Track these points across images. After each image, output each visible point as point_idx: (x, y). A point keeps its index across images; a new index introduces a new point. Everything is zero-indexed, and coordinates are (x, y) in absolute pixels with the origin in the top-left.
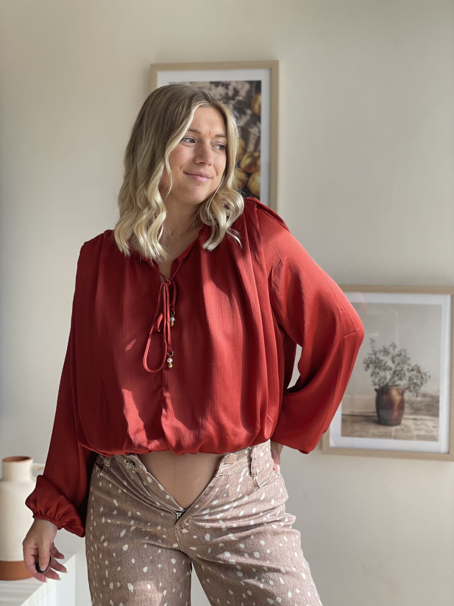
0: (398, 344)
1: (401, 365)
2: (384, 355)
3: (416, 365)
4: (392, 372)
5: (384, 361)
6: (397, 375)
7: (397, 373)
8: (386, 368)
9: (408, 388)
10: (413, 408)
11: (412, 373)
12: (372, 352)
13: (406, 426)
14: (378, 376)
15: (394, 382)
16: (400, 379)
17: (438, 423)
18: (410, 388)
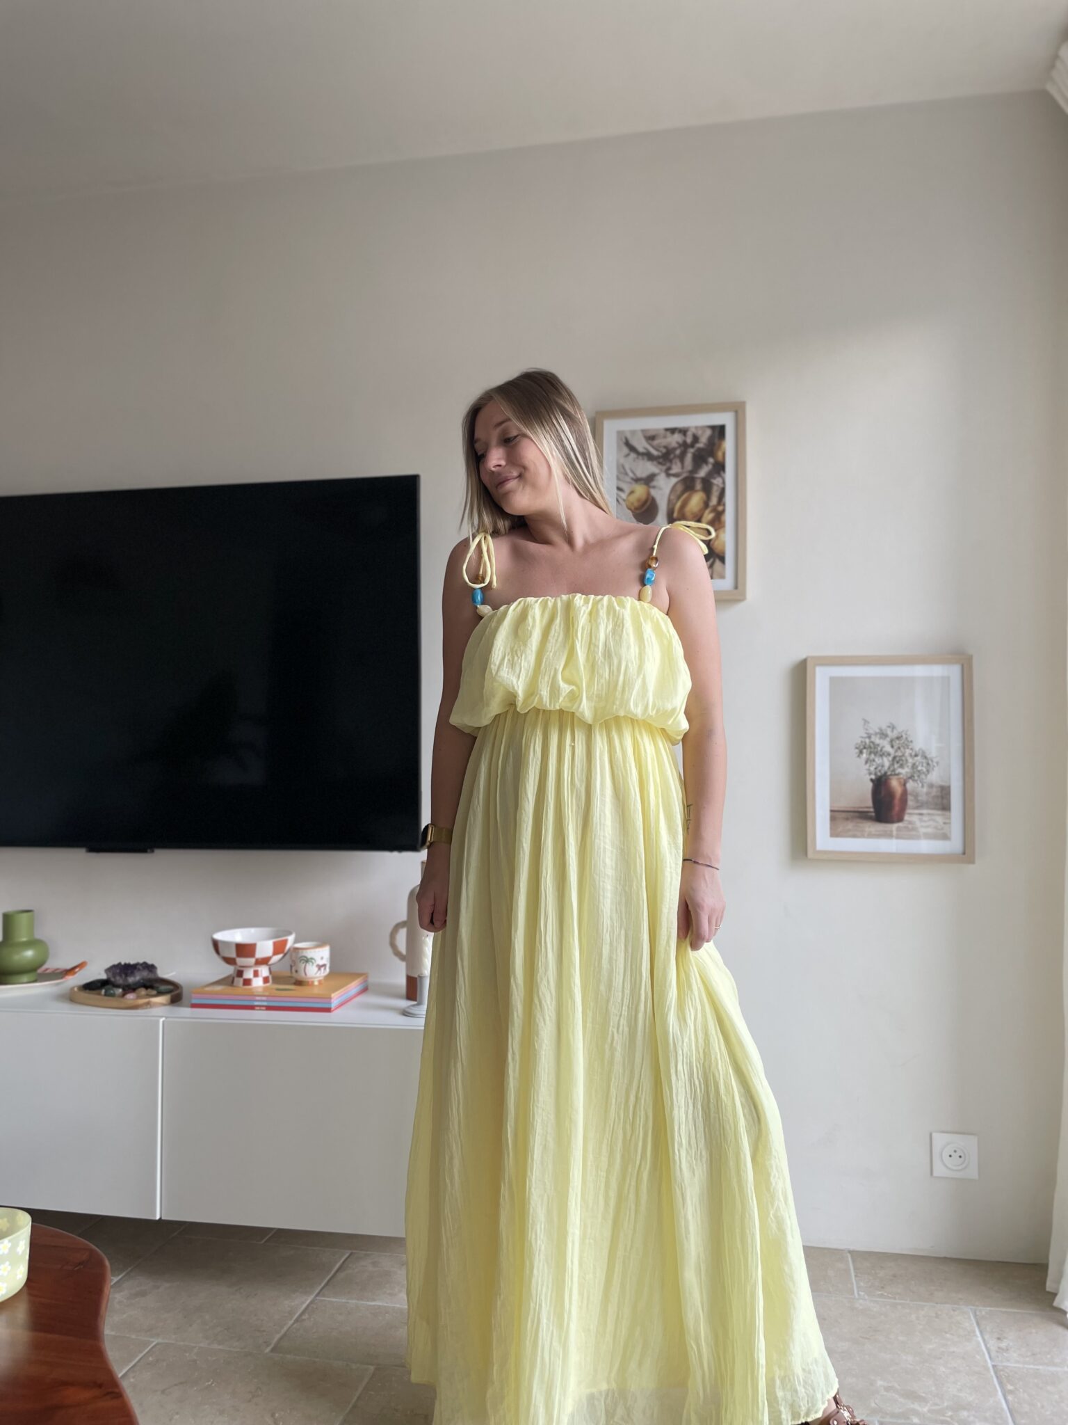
0: (897, 724)
1: (902, 749)
2: (881, 738)
3: (920, 749)
4: (890, 758)
6: (898, 762)
7: (898, 759)
9: (912, 777)
10: (917, 801)
11: (916, 758)
12: (865, 735)
13: (910, 823)
14: (874, 763)
15: (894, 770)
16: (902, 766)
17: (949, 818)
18: (914, 776)
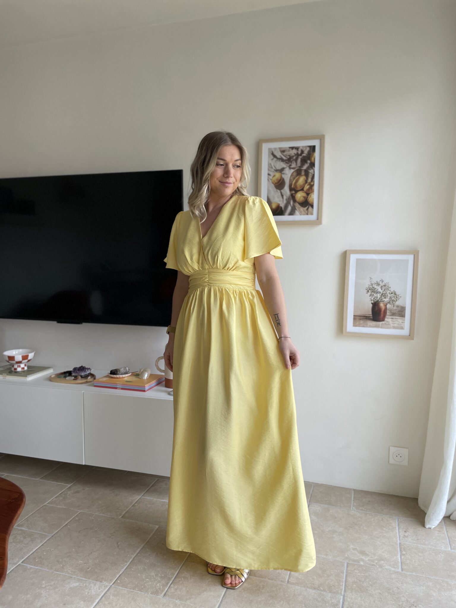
0: (383, 279)
1: (386, 290)
2: (376, 286)
3: (393, 291)
4: (380, 294)
5: (377, 289)
6: (384, 296)
7: (384, 295)
8: (378, 293)
9: (389, 303)
10: (391, 313)
11: (391, 295)
12: (370, 284)
13: (387, 322)
14: (374, 296)
15: (382, 299)
16: (385, 298)
17: (404, 320)
18: (390, 302)
